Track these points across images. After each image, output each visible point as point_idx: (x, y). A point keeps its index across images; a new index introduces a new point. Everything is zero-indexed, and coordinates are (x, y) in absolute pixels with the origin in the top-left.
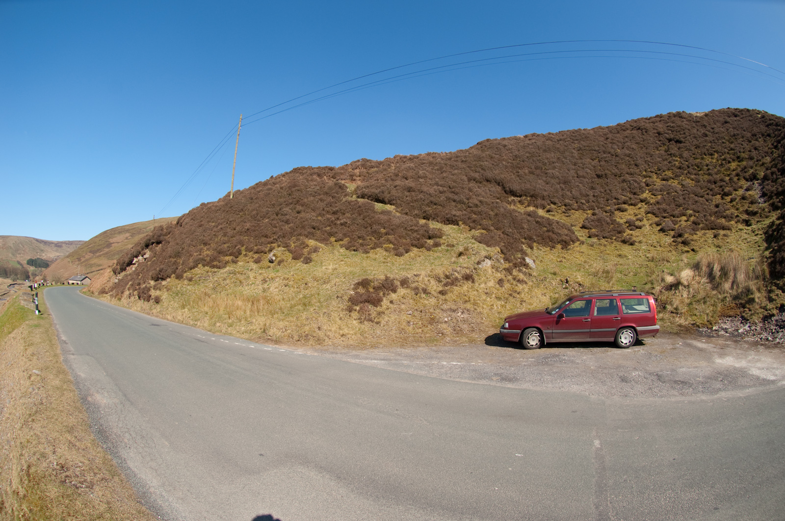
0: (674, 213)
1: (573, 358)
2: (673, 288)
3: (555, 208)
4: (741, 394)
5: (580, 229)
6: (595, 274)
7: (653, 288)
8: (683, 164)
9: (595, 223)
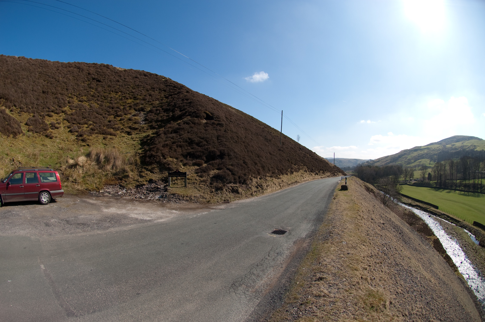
0: (80, 122)
1: (18, 213)
2: (73, 167)
3: (15, 110)
4: (125, 228)
5: (25, 125)
6: (28, 156)
7: (61, 167)
8: (95, 94)
9: (33, 122)
